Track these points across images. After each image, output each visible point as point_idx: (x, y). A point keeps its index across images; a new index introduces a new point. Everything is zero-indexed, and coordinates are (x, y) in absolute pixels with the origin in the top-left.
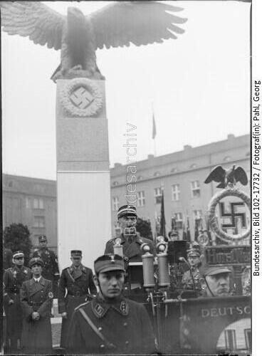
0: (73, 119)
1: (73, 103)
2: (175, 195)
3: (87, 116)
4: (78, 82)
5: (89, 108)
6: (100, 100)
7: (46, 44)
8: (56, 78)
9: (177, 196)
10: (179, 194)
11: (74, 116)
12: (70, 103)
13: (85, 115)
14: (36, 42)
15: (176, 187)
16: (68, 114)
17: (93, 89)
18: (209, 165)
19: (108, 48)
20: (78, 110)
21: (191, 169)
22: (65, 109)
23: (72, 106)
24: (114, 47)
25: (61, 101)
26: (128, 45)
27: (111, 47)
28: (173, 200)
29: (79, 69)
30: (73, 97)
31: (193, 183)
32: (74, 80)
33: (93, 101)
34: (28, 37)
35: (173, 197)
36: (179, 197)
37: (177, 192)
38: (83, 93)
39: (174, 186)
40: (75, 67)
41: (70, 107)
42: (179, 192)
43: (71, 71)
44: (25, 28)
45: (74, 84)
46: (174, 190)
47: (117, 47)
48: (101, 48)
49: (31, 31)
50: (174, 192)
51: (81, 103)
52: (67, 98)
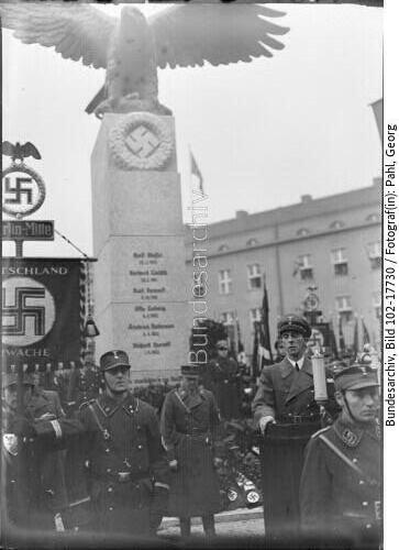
0: (129, 173)
1: (130, 149)
2: (223, 285)
3: (150, 169)
4: (137, 118)
5: (153, 156)
6: (169, 146)
7: (81, 59)
8: (100, 111)
9: (227, 288)
10: (230, 284)
11: (131, 169)
12: (125, 149)
13: (147, 167)
14: (65, 57)
15: (226, 273)
16: (121, 165)
17: (160, 128)
18: (274, 241)
19: (173, 67)
20: (138, 159)
21: (249, 246)
22: (118, 157)
23: (129, 153)
24: (181, 66)
25: (111, 145)
26: (202, 64)
27: (177, 66)
28: (221, 292)
29: (134, 98)
30: (129, 140)
31: (250, 267)
32: (130, 114)
33: (158, 146)
34: (54, 48)
35: (220, 289)
36: (230, 289)
37: (227, 280)
38: (144, 134)
39: (222, 272)
40: (129, 96)
41: (125, 155)
42: (229, 280)
43: (123, 101)
44: (49, 34)
45: (131, 120)
46: (223, 278)
47: (186, 66)
48: (163, 67)
49: (58, 39)
50: (221, 282)
51: (142, 149)
52: (120, 142)
